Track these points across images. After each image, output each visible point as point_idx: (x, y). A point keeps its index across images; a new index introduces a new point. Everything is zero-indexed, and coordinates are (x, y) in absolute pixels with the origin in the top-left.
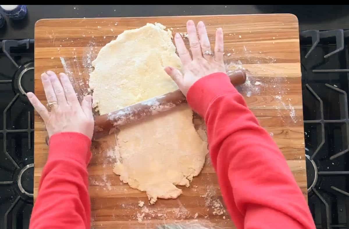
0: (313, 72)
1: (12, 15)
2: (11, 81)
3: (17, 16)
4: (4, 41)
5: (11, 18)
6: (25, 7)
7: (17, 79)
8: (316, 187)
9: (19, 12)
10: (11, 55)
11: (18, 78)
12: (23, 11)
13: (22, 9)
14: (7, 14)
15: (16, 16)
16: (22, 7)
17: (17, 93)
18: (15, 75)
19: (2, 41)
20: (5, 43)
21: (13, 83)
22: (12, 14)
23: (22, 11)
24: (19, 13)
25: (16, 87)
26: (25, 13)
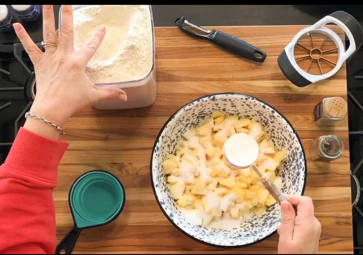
0: (356, 79)
1: (24, 16)
2: (23, 88)
3: (30, 17)
4: (15, 45)
5: (23, 19)
6: (38, 7)
7: (30, 87)
8: (358, 204)
9: (32, 12)
10: (23, 60)
11: (31, 85)
12: (37, 11)
13: (34, 10)
14: (19, 15)
15: (28, 17)
16: (35, 7)
17: (29, 102)
18: (27, 82)
19: (13, 44)
20: (17, 46)
21: (25, 90)
22: (23, 14)
23: (35, 11)
24: (32, 14)
25: (28, 96)
26: (38, 13)
